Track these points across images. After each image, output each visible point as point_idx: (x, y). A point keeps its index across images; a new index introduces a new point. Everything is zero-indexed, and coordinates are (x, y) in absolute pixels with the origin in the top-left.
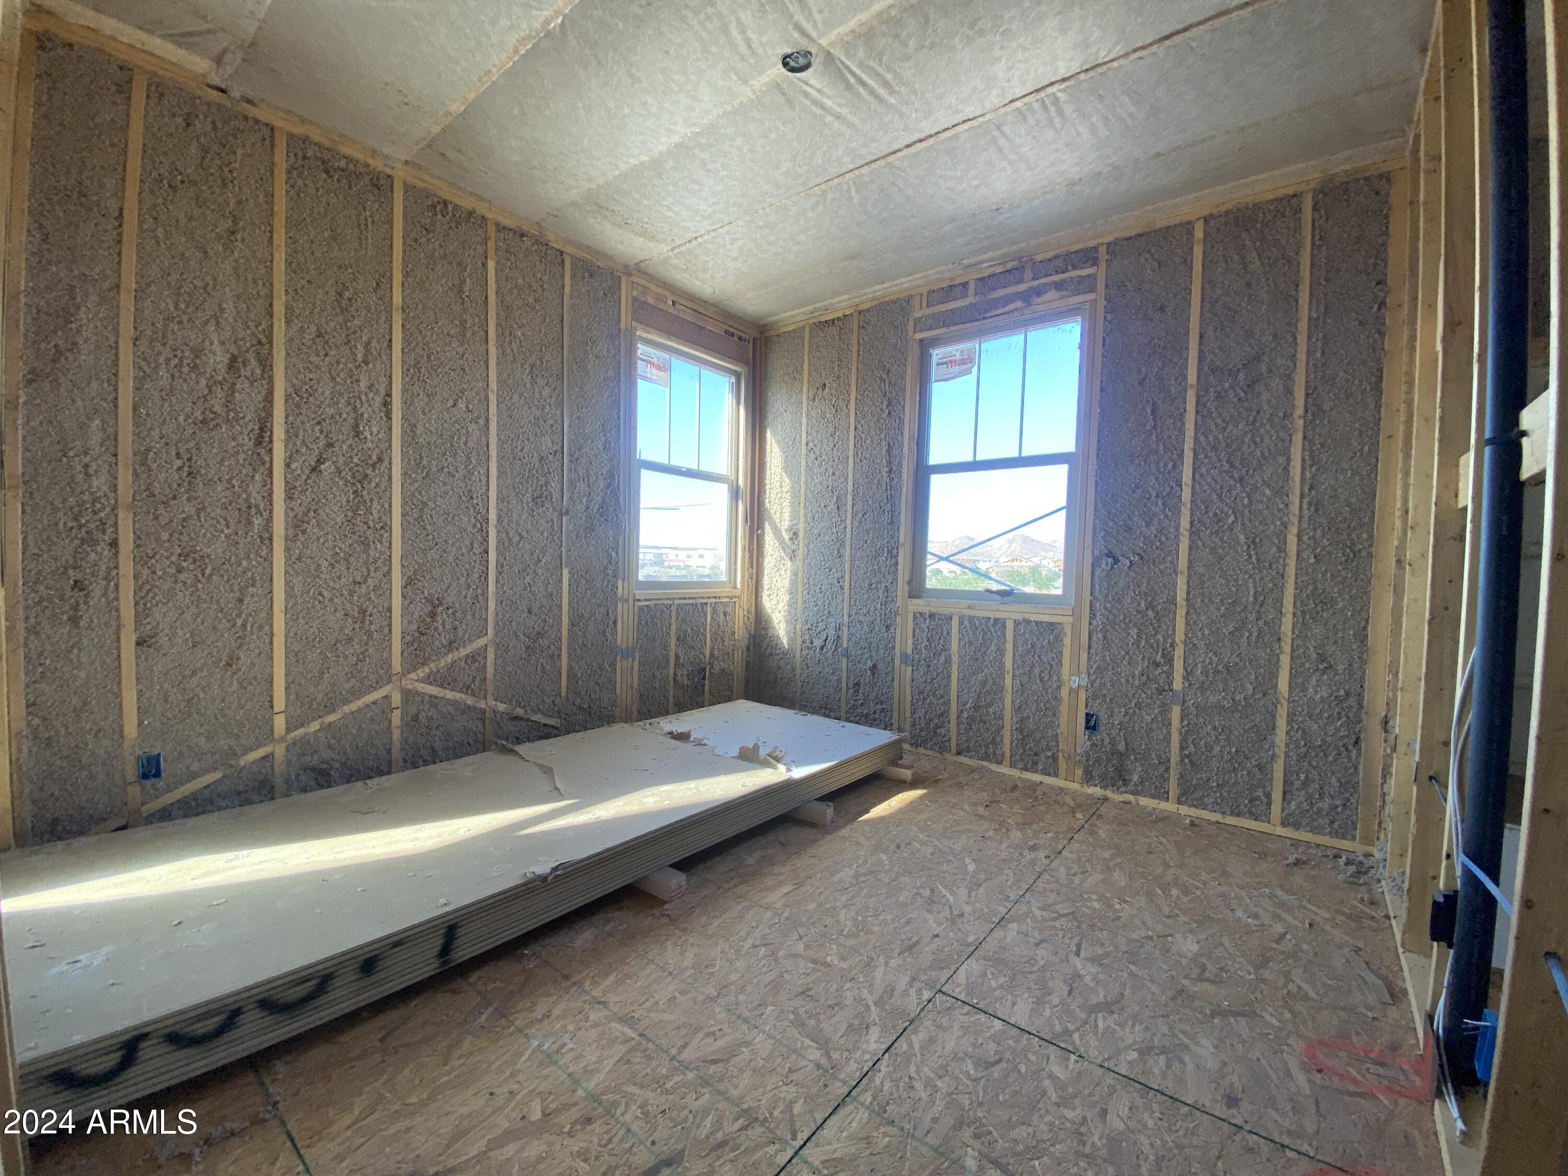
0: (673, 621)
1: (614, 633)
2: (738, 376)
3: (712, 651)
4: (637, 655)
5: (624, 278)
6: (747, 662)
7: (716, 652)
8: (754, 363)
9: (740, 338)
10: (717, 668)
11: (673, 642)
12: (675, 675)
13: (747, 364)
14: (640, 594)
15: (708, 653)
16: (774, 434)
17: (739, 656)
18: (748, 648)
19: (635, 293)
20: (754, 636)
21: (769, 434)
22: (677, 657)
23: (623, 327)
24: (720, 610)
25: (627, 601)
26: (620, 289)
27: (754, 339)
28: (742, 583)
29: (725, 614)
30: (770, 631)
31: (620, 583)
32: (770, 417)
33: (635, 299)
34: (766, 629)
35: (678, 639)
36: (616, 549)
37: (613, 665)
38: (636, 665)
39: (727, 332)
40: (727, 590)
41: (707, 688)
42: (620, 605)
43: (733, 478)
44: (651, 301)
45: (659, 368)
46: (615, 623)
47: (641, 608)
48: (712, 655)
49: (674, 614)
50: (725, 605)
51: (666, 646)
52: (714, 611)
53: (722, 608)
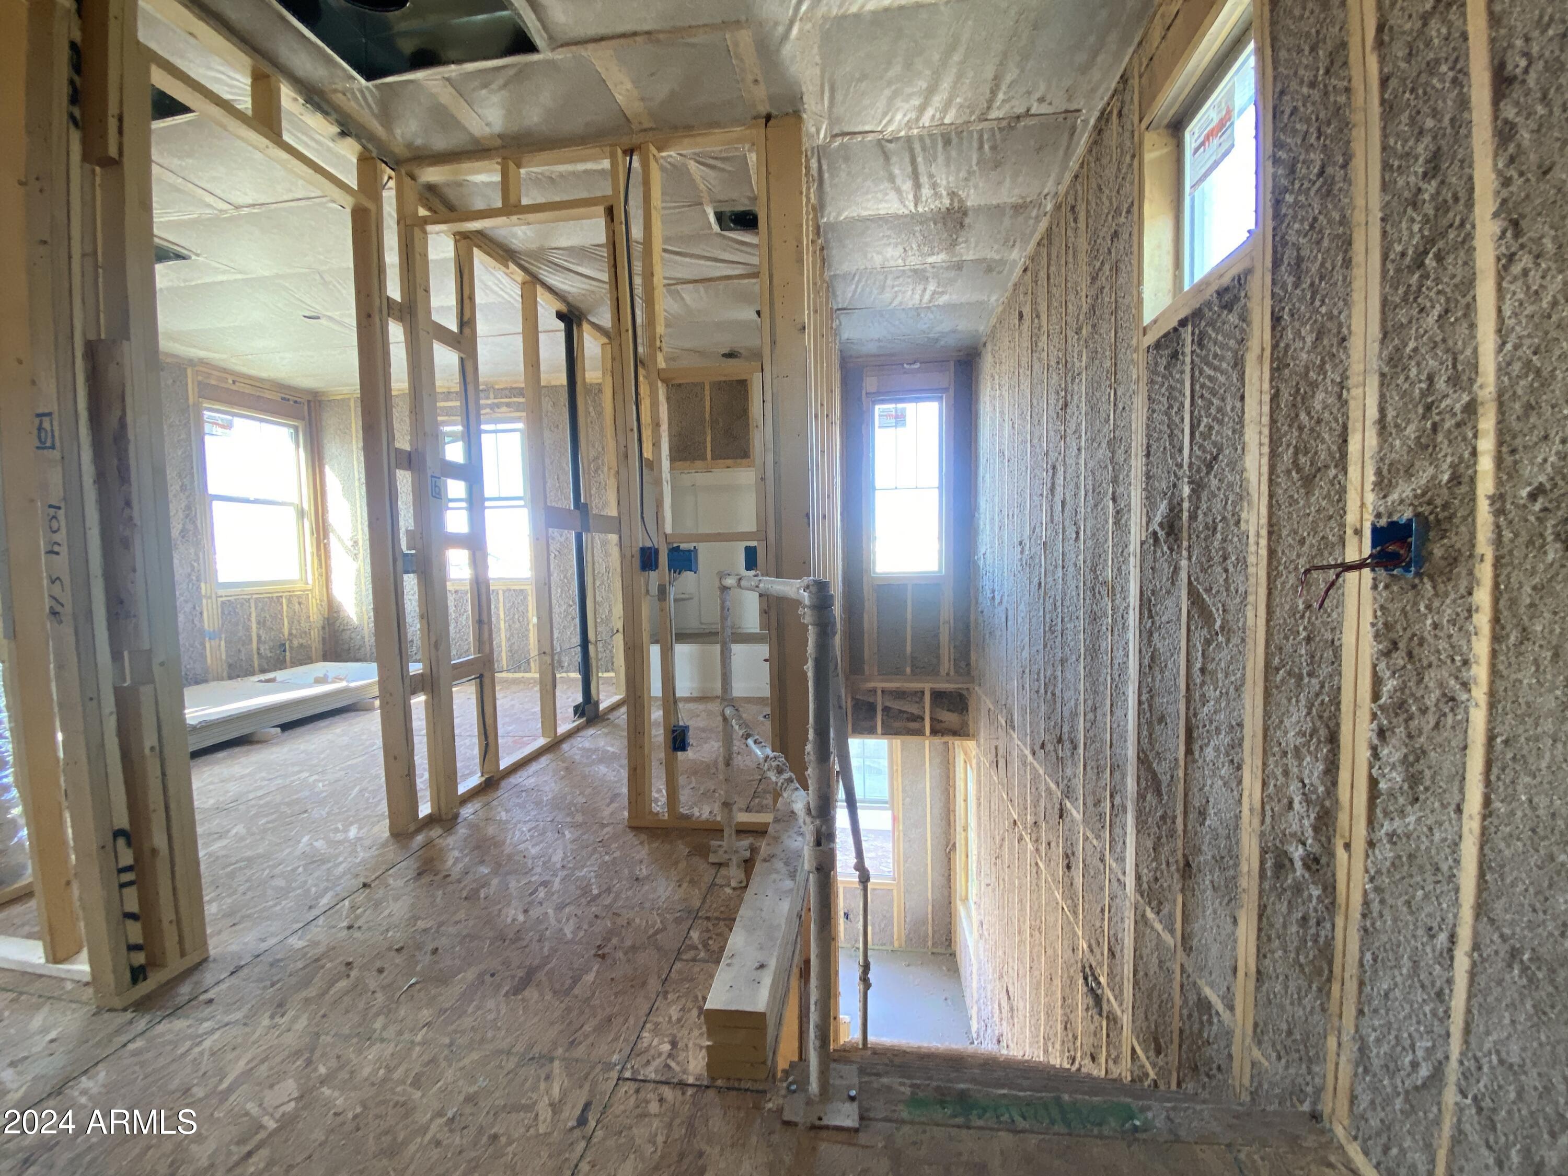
0: (253, 609)
1: (201, 621)
2: (296, 429)
3: (290, 629)
4: (223, 636)
5: (189, 371)
6: (324, 639)
7: (294, 632)
8: (310, 420)
9: (296, 402)
10: (296, 643)
11: (254, 626)
12: (258, 649)
13: (303, 419)
14: (221, 592)
15: (286, 633)
16: (332, 468)
17: (315, 634)
18: (323, 628)
19: (200, 378)
20: (328, 619)
21: (327, 469)
22: (259, 637)
23: (191, 401)
24: (295, 601)
25: (210, 597)
26: (186, 377)
27: (309, 402)
28: (314, 580)
29: (300, 603)
30: (342, 614)
31: (203, 585)
32: (327, 459)
33: (200, 383)
34: (338, 612)
35: (258, 623)
36: (197, 560)
37: (203, 644)
38: (223, 643)
39: (283, 399)
40: (300, 586)
41: (288, 658)
42: (204, 601)
43: (297, 501)
44: (213, 382)
45: (223, 427)
46: (201, 613)
47: (223, 603)
48: (290, 634)
49: (253, 605)
50: (299, 597)
51: (248, 629)
52: (289, 601)
53: (297, 599)
